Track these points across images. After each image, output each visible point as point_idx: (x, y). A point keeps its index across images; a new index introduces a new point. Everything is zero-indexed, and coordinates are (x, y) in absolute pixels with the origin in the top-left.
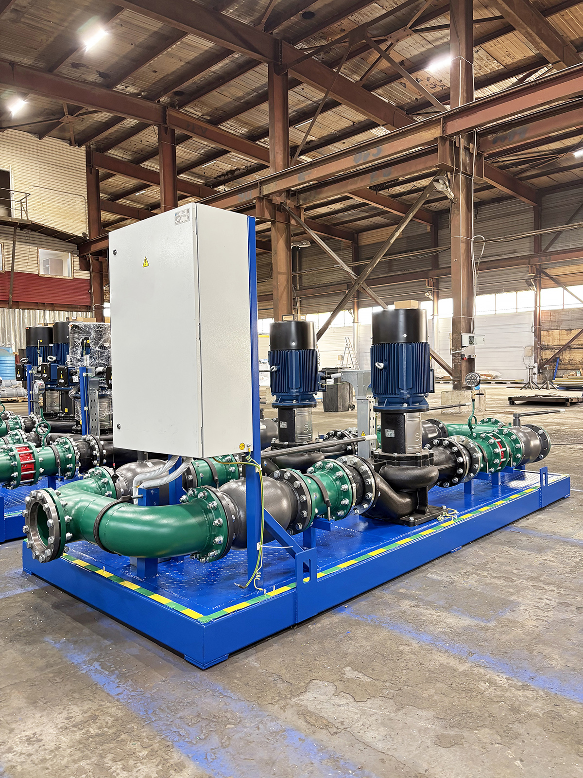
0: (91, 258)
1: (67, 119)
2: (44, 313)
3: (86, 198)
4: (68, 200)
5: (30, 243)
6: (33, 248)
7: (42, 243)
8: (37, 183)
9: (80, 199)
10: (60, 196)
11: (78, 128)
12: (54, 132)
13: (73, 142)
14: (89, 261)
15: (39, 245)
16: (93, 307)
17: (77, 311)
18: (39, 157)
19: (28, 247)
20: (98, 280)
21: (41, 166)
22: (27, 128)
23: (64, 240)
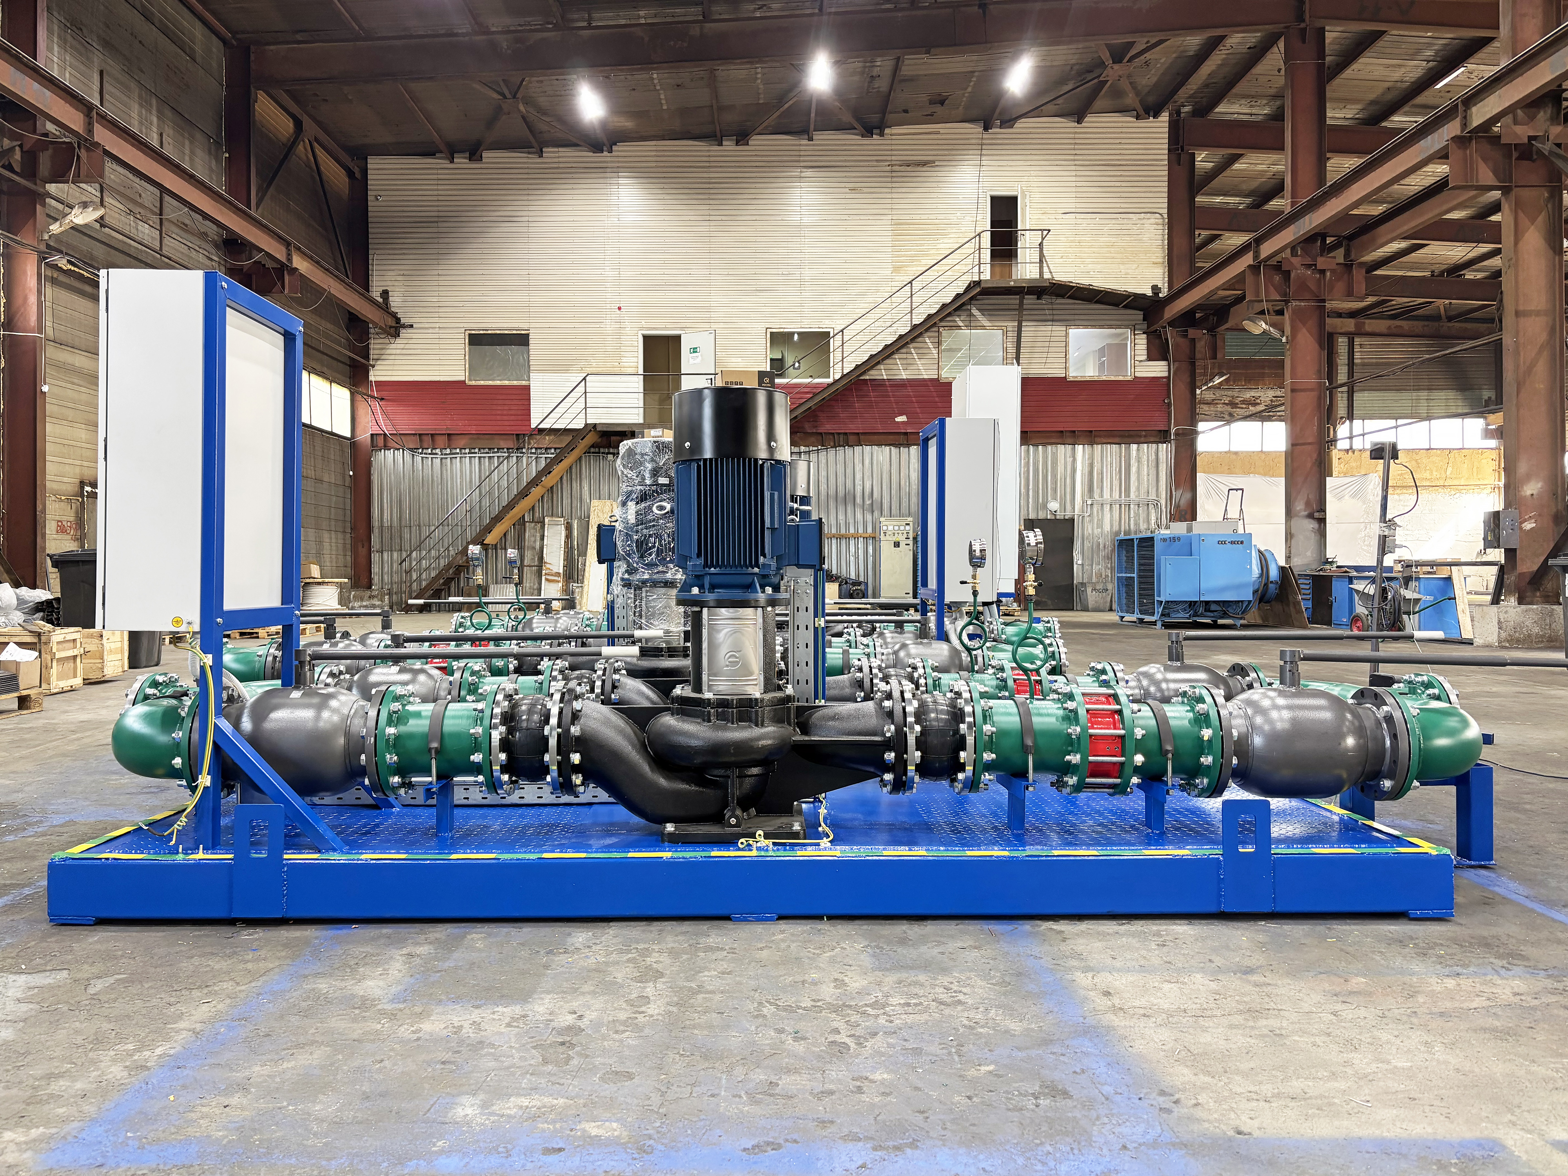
0: (1170, 334)
1: (1113, 72)
2: (1074, 450)
3: (1166, 216)
4: (1128, 227)
5: (1053, 321)
6: (1058, 330)
7: (1077, 317)
8: (1071, 207)
9: (1154, 219)
10: (1114, 222)
11: (1144, 82)
12: (1098, 103)
13: (1141, 112)
14: (1167, 340)
15: (1069, 322)
16: (1173, 431)
17: (1138, 443)
18: (1076, 157)
19: (1050, 328)
20: (1186, 378)
21: (1079, 173)
22: (1050, 108)
23: (1116, 305)
